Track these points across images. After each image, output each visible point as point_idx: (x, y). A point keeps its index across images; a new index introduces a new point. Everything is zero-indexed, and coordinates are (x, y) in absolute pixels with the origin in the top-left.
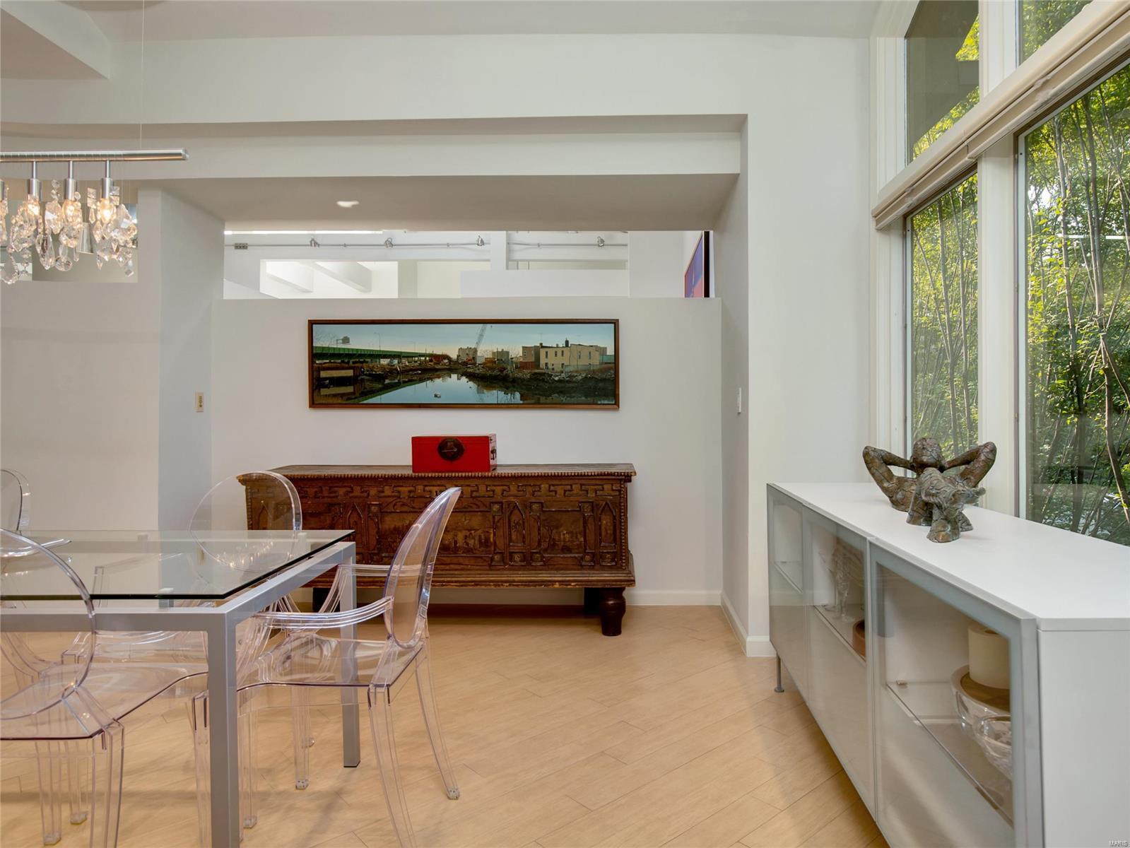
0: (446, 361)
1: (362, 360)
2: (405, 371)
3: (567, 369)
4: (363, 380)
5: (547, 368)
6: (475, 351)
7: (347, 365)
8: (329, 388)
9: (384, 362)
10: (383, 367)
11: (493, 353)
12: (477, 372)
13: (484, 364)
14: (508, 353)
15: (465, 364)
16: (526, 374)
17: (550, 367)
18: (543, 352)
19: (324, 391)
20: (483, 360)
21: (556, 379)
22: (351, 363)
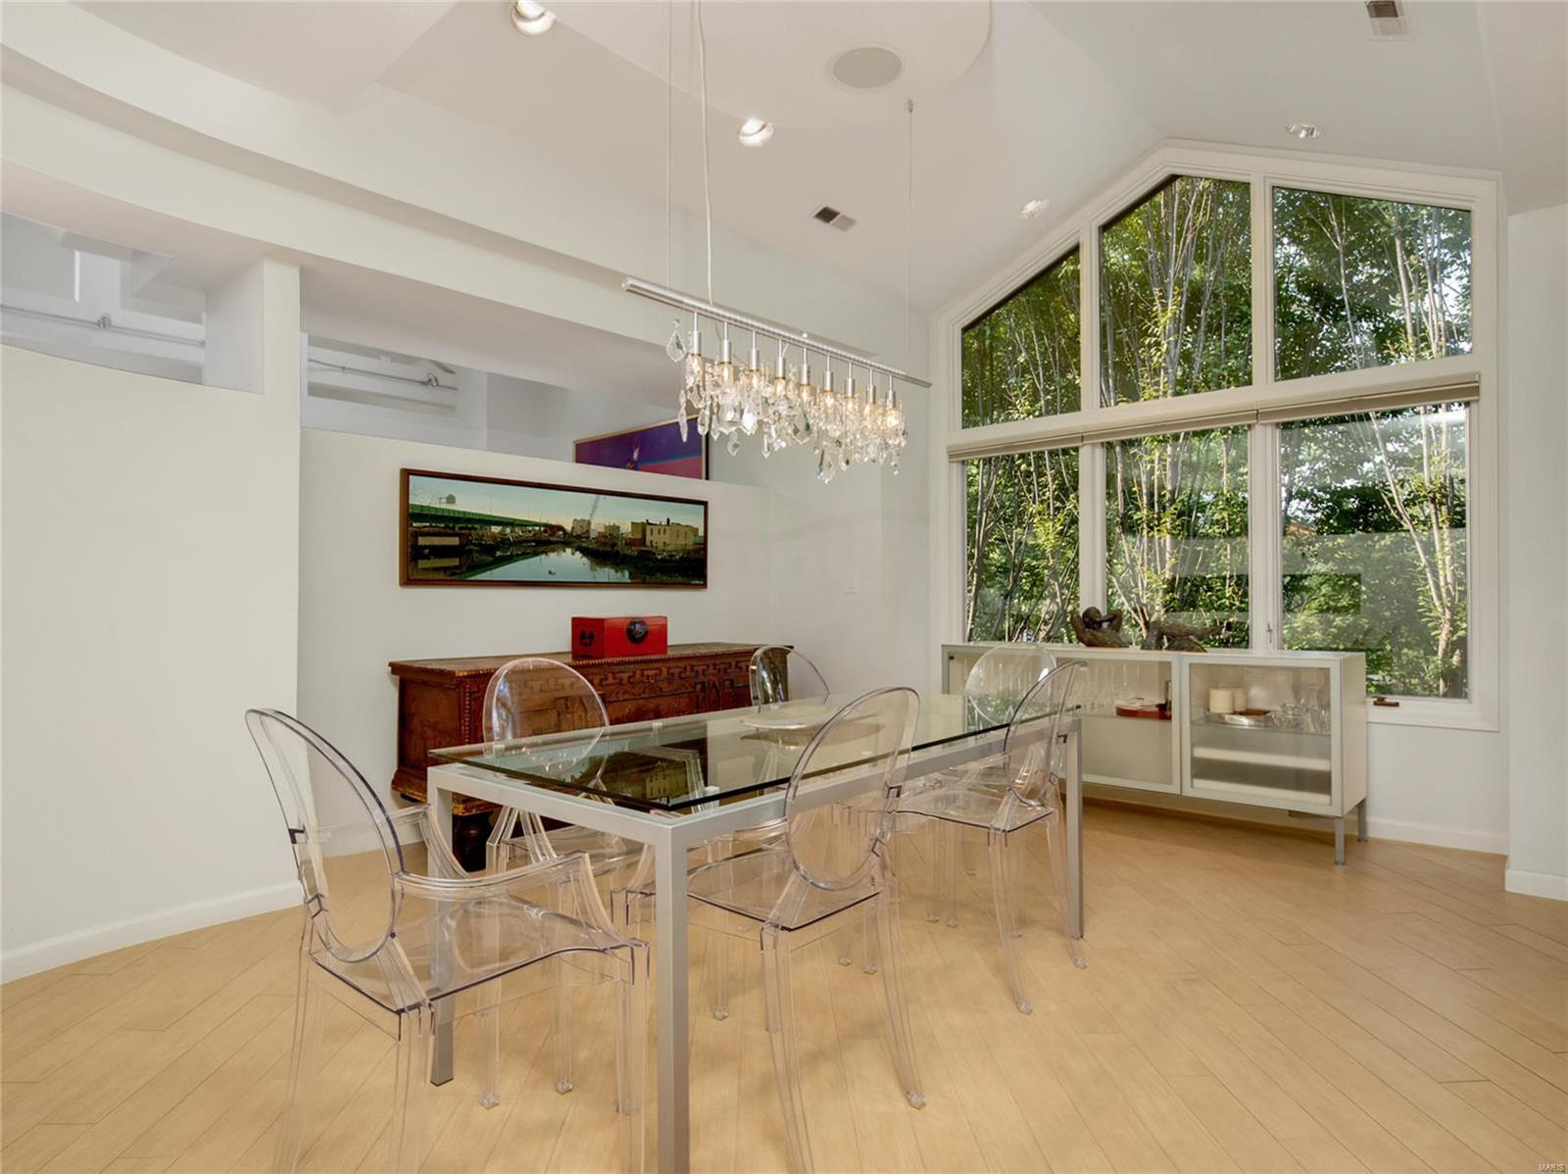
0: (561, 533)
1: (470, 526)
2: (519, 542)
3: (668, 548)
4: (471, 551)
5: (652, 546)
6: (589, 523)
7: (452, 532)
8: (429, 559)
9: (496, 529)
10: (494, 536)
11: (606, 527)
12: (590, 546)
13: (597, 538)
14: (618, 528)
15: (579, 537)
16: (634, 551)
17: (655, 545)
18: (648, 528)
19: (423, 564)
20: (597, 534)
21: (659, 557)
22: (457, 529)
